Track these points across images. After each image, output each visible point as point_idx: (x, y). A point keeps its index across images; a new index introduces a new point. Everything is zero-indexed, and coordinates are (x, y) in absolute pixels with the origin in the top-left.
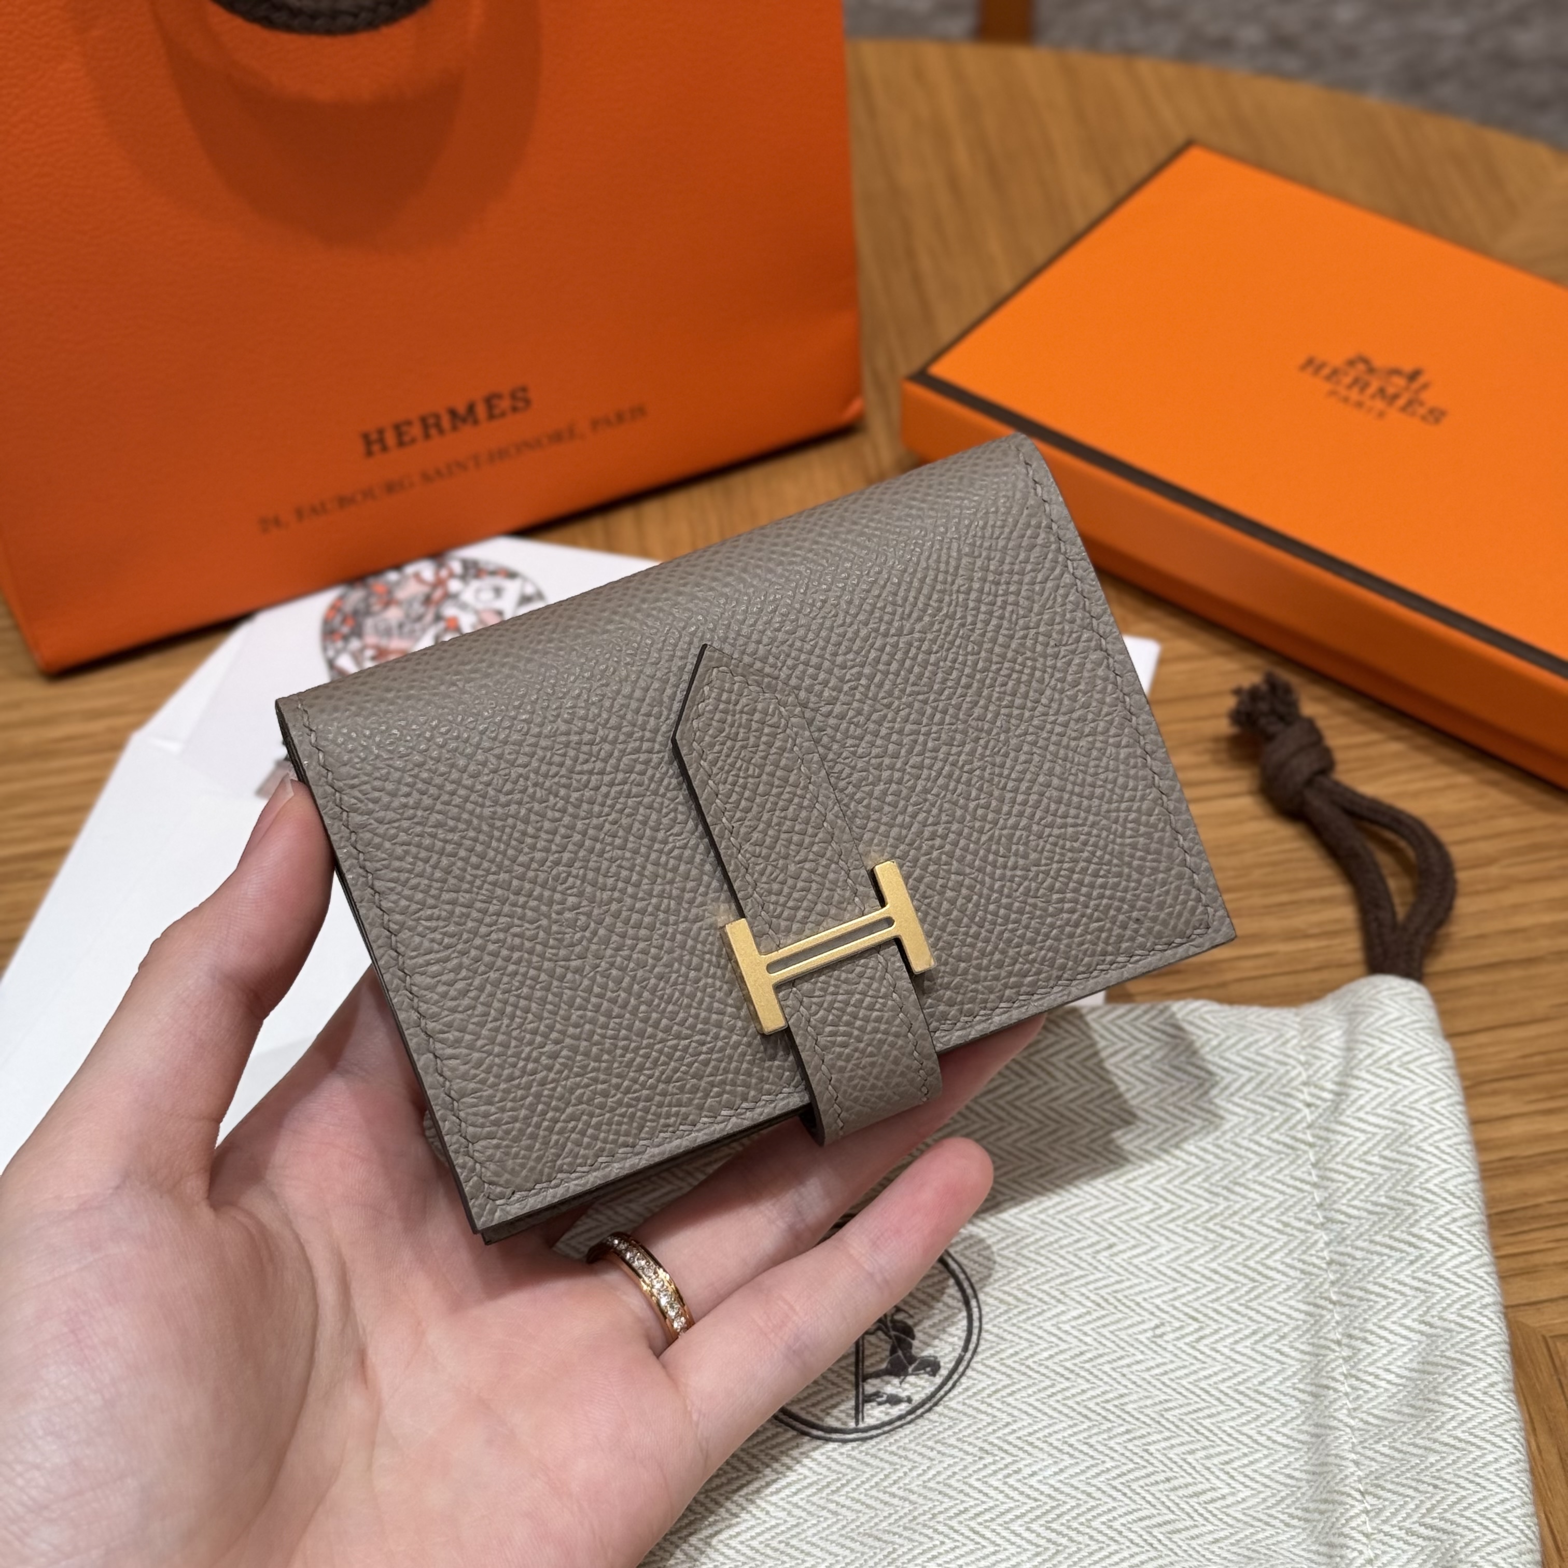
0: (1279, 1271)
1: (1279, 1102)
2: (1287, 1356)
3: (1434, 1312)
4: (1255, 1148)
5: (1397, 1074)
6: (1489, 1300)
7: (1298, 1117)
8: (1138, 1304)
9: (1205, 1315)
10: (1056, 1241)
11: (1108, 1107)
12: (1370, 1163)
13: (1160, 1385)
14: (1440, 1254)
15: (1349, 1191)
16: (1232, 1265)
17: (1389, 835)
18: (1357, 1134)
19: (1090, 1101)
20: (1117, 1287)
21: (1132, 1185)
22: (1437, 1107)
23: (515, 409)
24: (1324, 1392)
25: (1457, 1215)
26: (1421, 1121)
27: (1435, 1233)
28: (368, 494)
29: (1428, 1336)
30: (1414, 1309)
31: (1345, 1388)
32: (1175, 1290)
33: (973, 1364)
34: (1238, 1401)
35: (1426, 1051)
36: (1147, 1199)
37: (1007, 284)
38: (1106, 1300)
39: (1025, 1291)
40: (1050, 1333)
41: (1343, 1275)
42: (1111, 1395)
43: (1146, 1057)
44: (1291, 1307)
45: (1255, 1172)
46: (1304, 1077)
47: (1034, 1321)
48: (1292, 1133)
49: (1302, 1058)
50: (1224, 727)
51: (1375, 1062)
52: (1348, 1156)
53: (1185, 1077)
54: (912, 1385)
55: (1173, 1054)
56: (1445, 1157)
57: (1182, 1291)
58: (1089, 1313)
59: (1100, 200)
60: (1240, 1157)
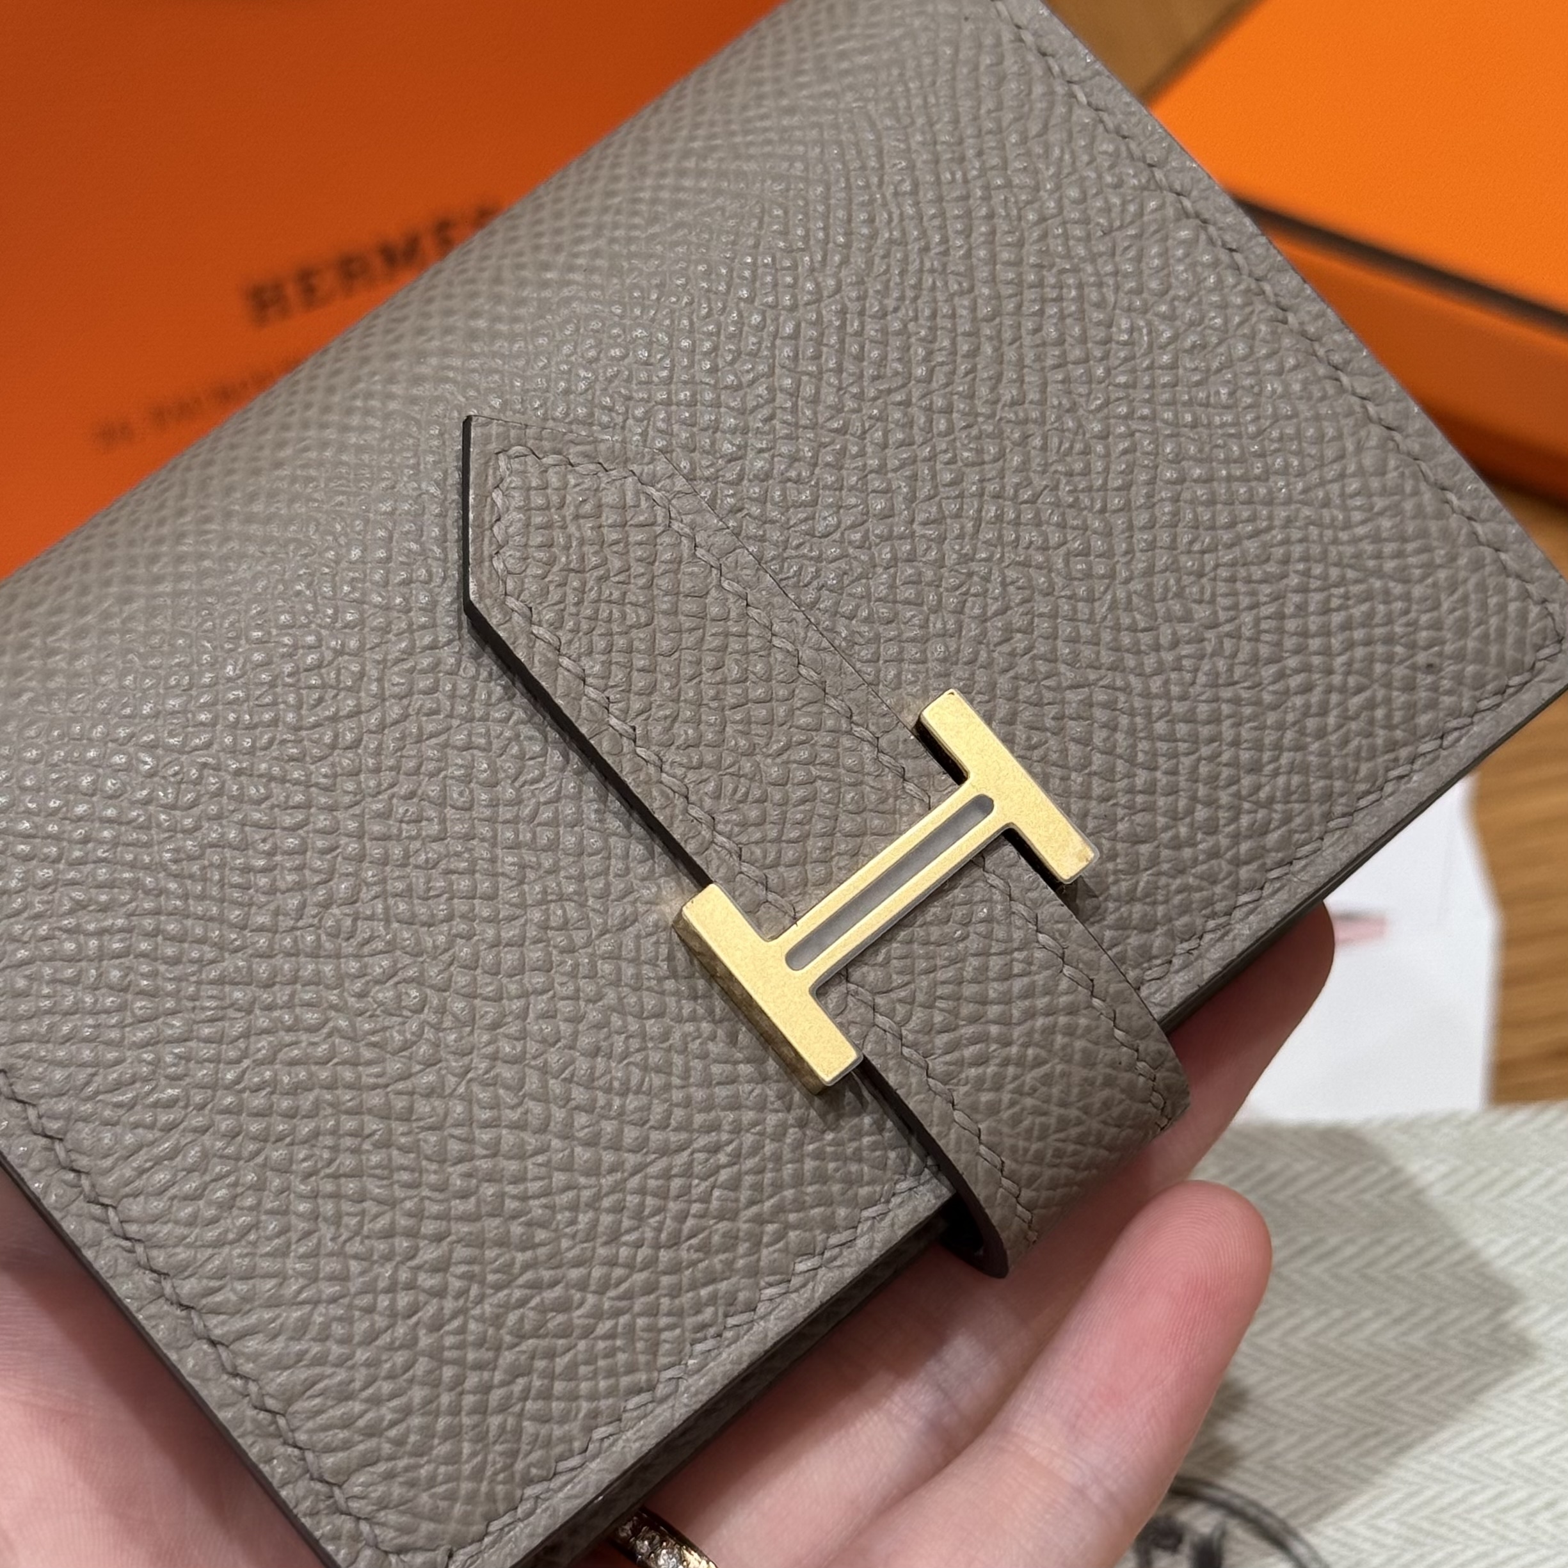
10: (1464, 1499)
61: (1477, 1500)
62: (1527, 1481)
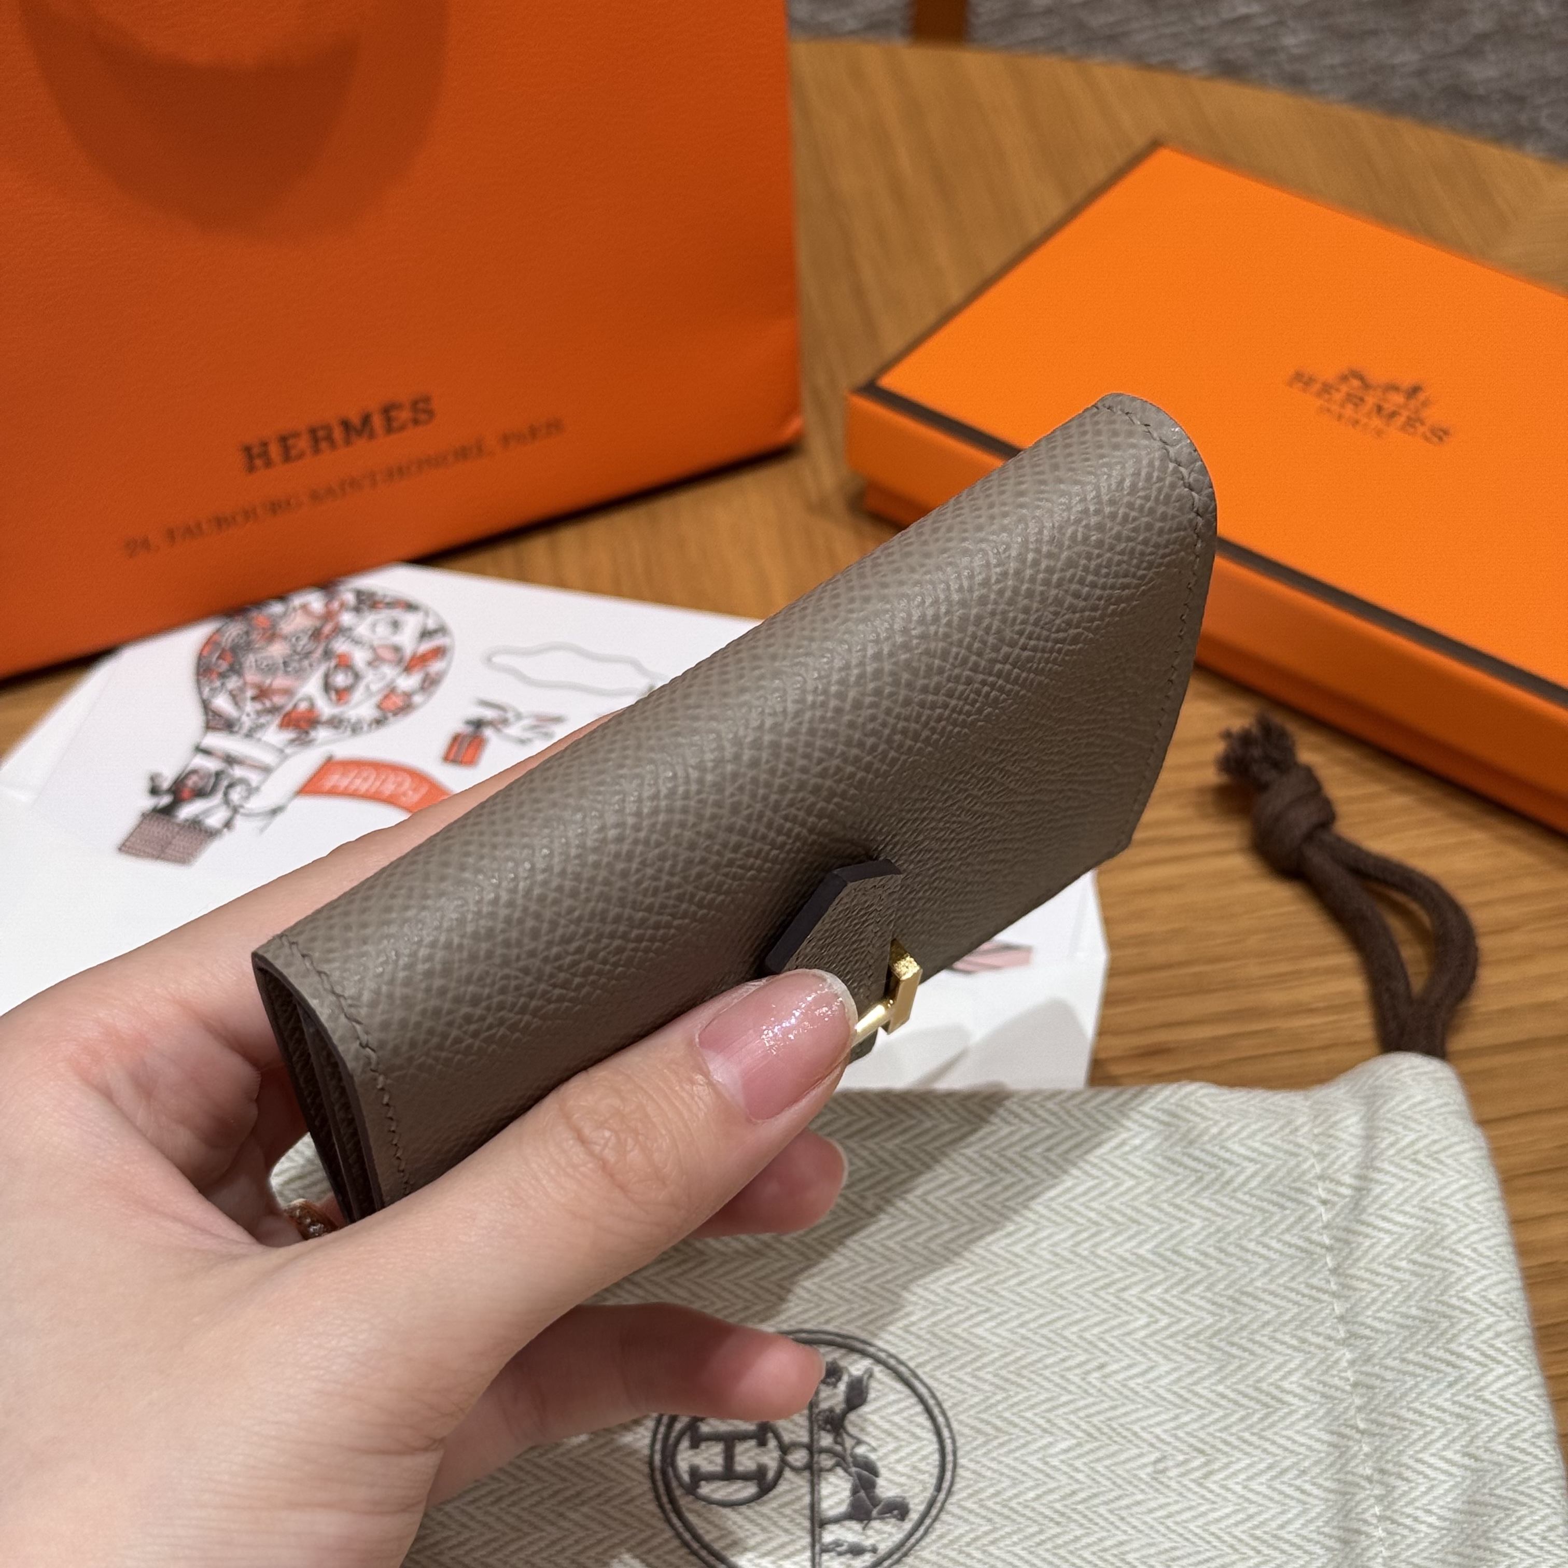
0: (1295, 1395)
1: (1290, 1199)
2: (1309, 1495)
3: (1480, 1443)
4: (1264, 1251)
5: (1425, 1166)
6: (1541, 1428)
7: (1312, 1216)
8: (1135, 1434)
9: (1213, 1447)
10: (1040, 1360)
11: (1094, 1205)
12: (1398, 1269)
13: (1163, 1530)
14: (1483, 1375)
15: (1374, 1301)
16: (1241, 1387)
17: (1400, 898)
18: (1381, 1235)
19: (1073, 1199)
20: (1110, 1414)
21: (1125, 1295)
22: (1473, 1203)
23: (416, 422)
24: (1355, 1537)
25: (1502, 1327)
26: (1454, 1220)
27: (1476, 1349)
28: (249, 514)
29: (1475, 1470)
30: (1454, 1440)
31: (1380, 1533)
32: (1176, 1417)
33: (948, 1507)
34: (1254, 1548)
35: (1455, 1139)
36: (1141, 1311)
37: (956, 295)
38: (1099, 1429)
39: (1005, 1419)
40: (1036, 1469)
41: (1371, 1399)
42: (1108, 1543)
43: (1136, 1148)
44: (1311, 1437)
45: (1265, 1280)
46: (1318, 1169)
47: (1017, 1454)
48: (1306, 1234)
49: (1316, 1148)
50: (1211, 776)
51: (1398, 1153)
52: (1373, 1260)
53: (1180, 1170)
54: (879, 1532)
55: (1166, 1145)
56: (1484, 1261)
57: (1186, 1419)
58: (1079, 1445)
60: (1246, 1262)
61: (1050, 1361)
62: (1086, 1351)
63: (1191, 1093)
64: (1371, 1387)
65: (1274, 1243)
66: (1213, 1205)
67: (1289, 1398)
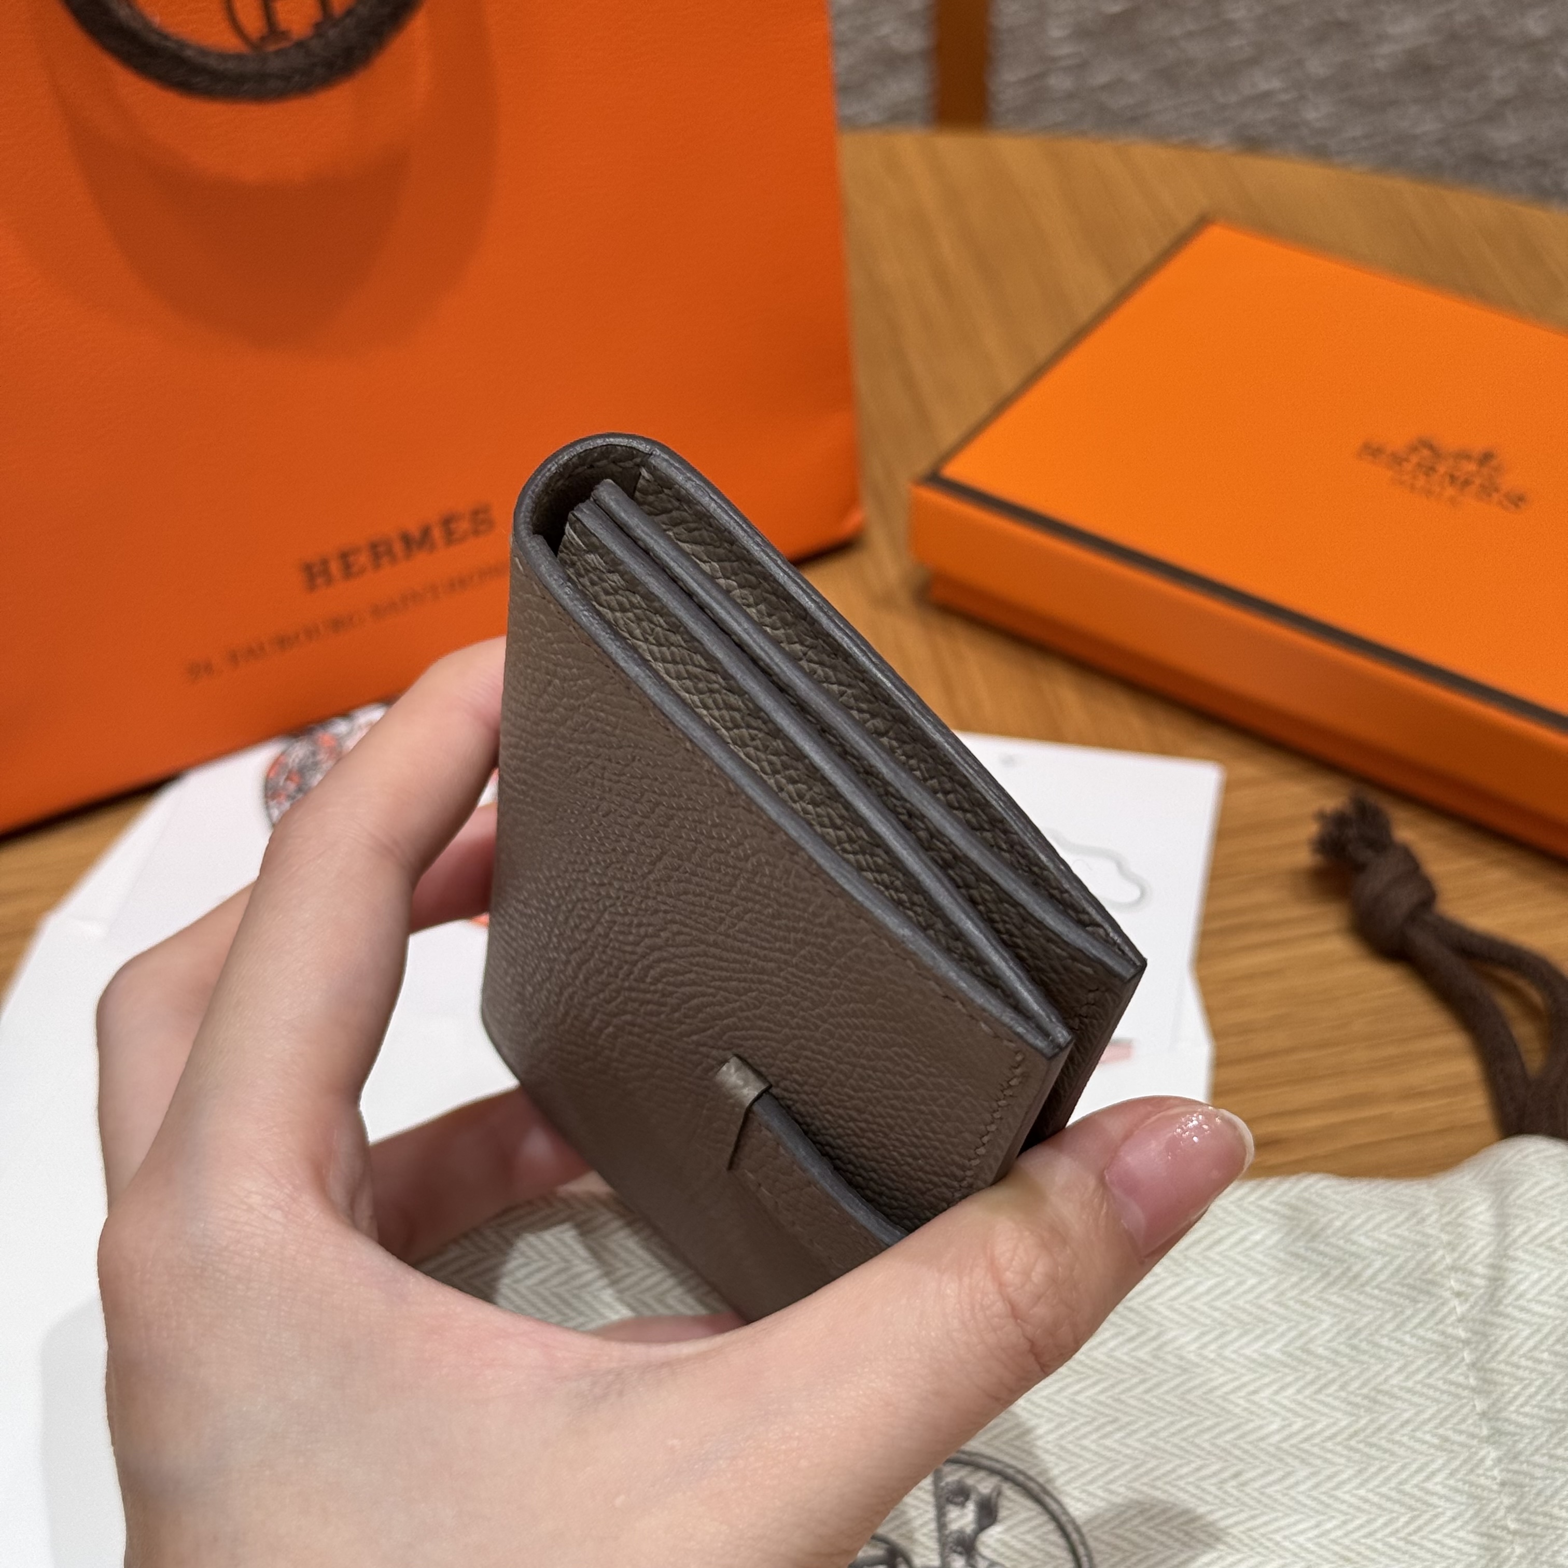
0: (1441, 1497)
1: (1422, 1292)
4: (1397, 1347)
7: (1446, 1309)
8: (1277, 1544)
9: (1359, 1554)
10: (1173, 1470)
11: (1218, 1304)
12: (1540, 1361)
15: (1517, 1395)
16: (1384, 1490)
17: (1506, 975)
18: (1520, 1326)
19: (1196, 1299)
20: (1249, 1524)
21: (1256, 1398)
23: (476, 533)
28: (311, 633)
32: (1319, 1524)
37: (1009, 381)
39: (1141, 1534)
41: (1522, 1497)
43: (1257, 1244)
44: (1461, 1540)
45: (1401, 1377)
46: (1448, 1260)
48: (1441, 1327)
49: (1445, 1238)
50: (1304, 858)
51: (1532, 1240)
52: (1513, 1353)
53: (1305, 1265)
55: (1289, 1239)
57: (1329, 1526)
59: (1104, 292)
60: (1380, 1359)
61: (1184, 1471)
62: (1220, 1458)
63: (1311, 1185)
64: (1521, 1486)
65: (1407, 1338)
66: (1340, 1301)
67: (1434, 1500)
